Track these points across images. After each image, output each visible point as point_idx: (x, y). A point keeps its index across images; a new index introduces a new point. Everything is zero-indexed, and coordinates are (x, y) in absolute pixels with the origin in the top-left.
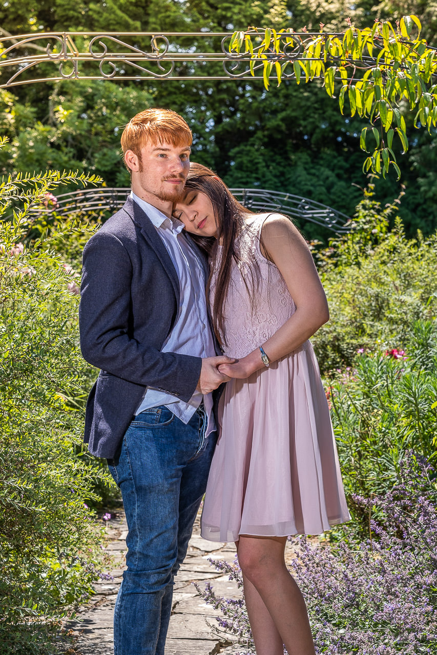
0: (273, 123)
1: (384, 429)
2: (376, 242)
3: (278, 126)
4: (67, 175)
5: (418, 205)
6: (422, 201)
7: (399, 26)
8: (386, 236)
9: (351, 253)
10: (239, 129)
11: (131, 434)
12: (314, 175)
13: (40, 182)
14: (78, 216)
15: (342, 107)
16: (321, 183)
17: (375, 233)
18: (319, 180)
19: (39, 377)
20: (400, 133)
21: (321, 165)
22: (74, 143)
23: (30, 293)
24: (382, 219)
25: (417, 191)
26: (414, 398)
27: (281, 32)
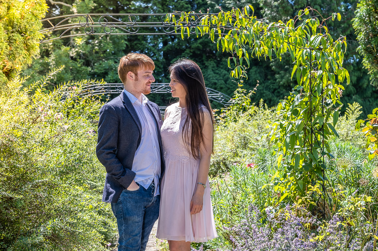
0: (195, 45)
1: (242, 200)
2: (245, 110)
3: (198, 46)
4: (90, 81)
5: (275, 90)
6: (277, 87)
7: (244, 10)
8: (250, 107)
9: (232, 116)
10: (176, 48)
11: (123, 195)
12: (218, 73)
13: (78, 85)
14: (89, 98)
15: (218, 47)
16: (222, 78)
17: (244, 105)
18: (220, 77)
19: (78, 173)
20: (246, 59)
21: (222, 68)
22: (84, 57)
23: (74, 135)
24: (247, 98)
25: (275, 82)
26: (256, 184)
27: (189, 13)
